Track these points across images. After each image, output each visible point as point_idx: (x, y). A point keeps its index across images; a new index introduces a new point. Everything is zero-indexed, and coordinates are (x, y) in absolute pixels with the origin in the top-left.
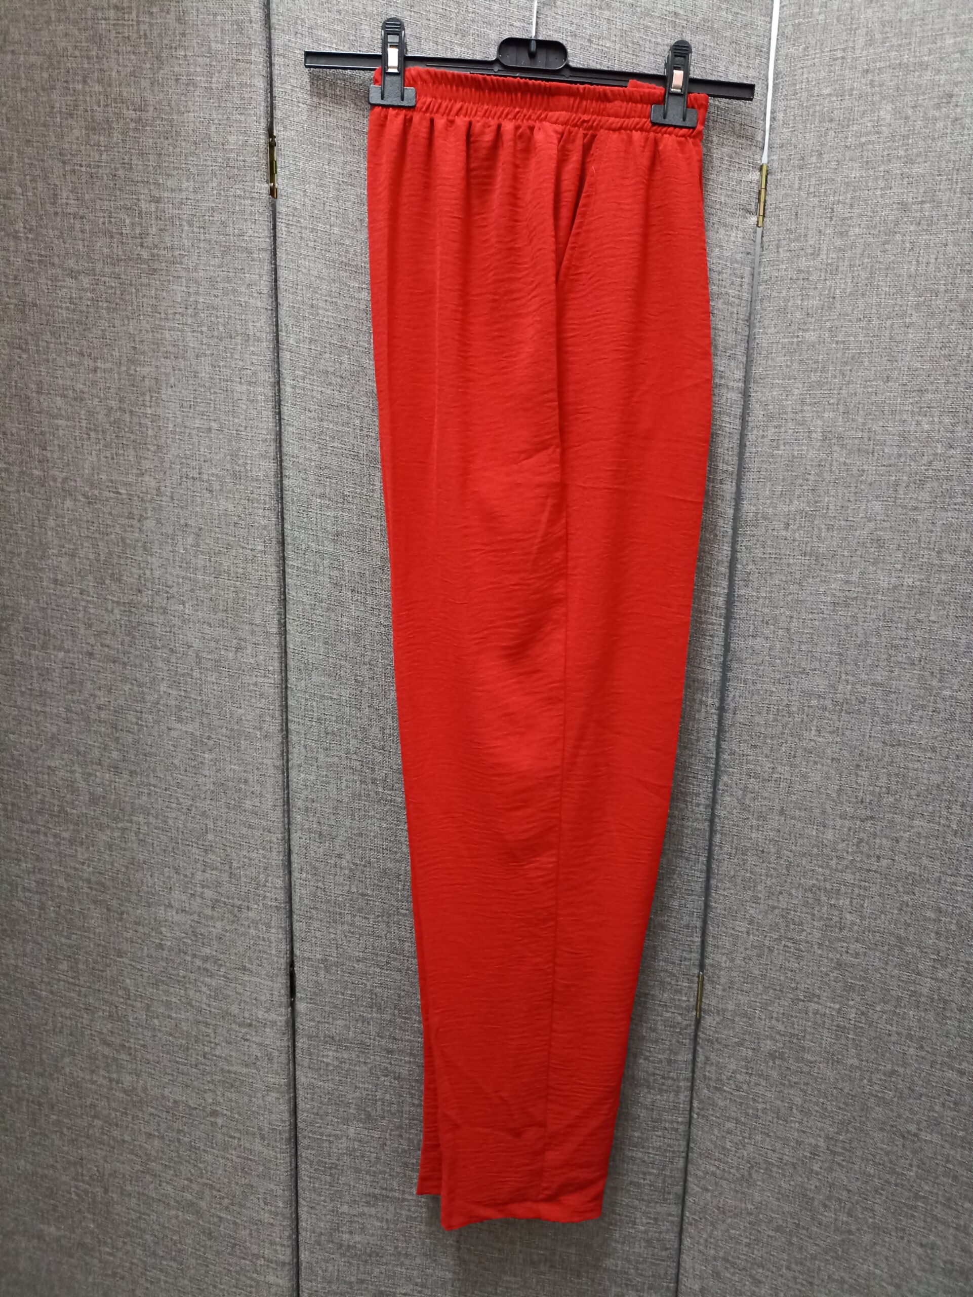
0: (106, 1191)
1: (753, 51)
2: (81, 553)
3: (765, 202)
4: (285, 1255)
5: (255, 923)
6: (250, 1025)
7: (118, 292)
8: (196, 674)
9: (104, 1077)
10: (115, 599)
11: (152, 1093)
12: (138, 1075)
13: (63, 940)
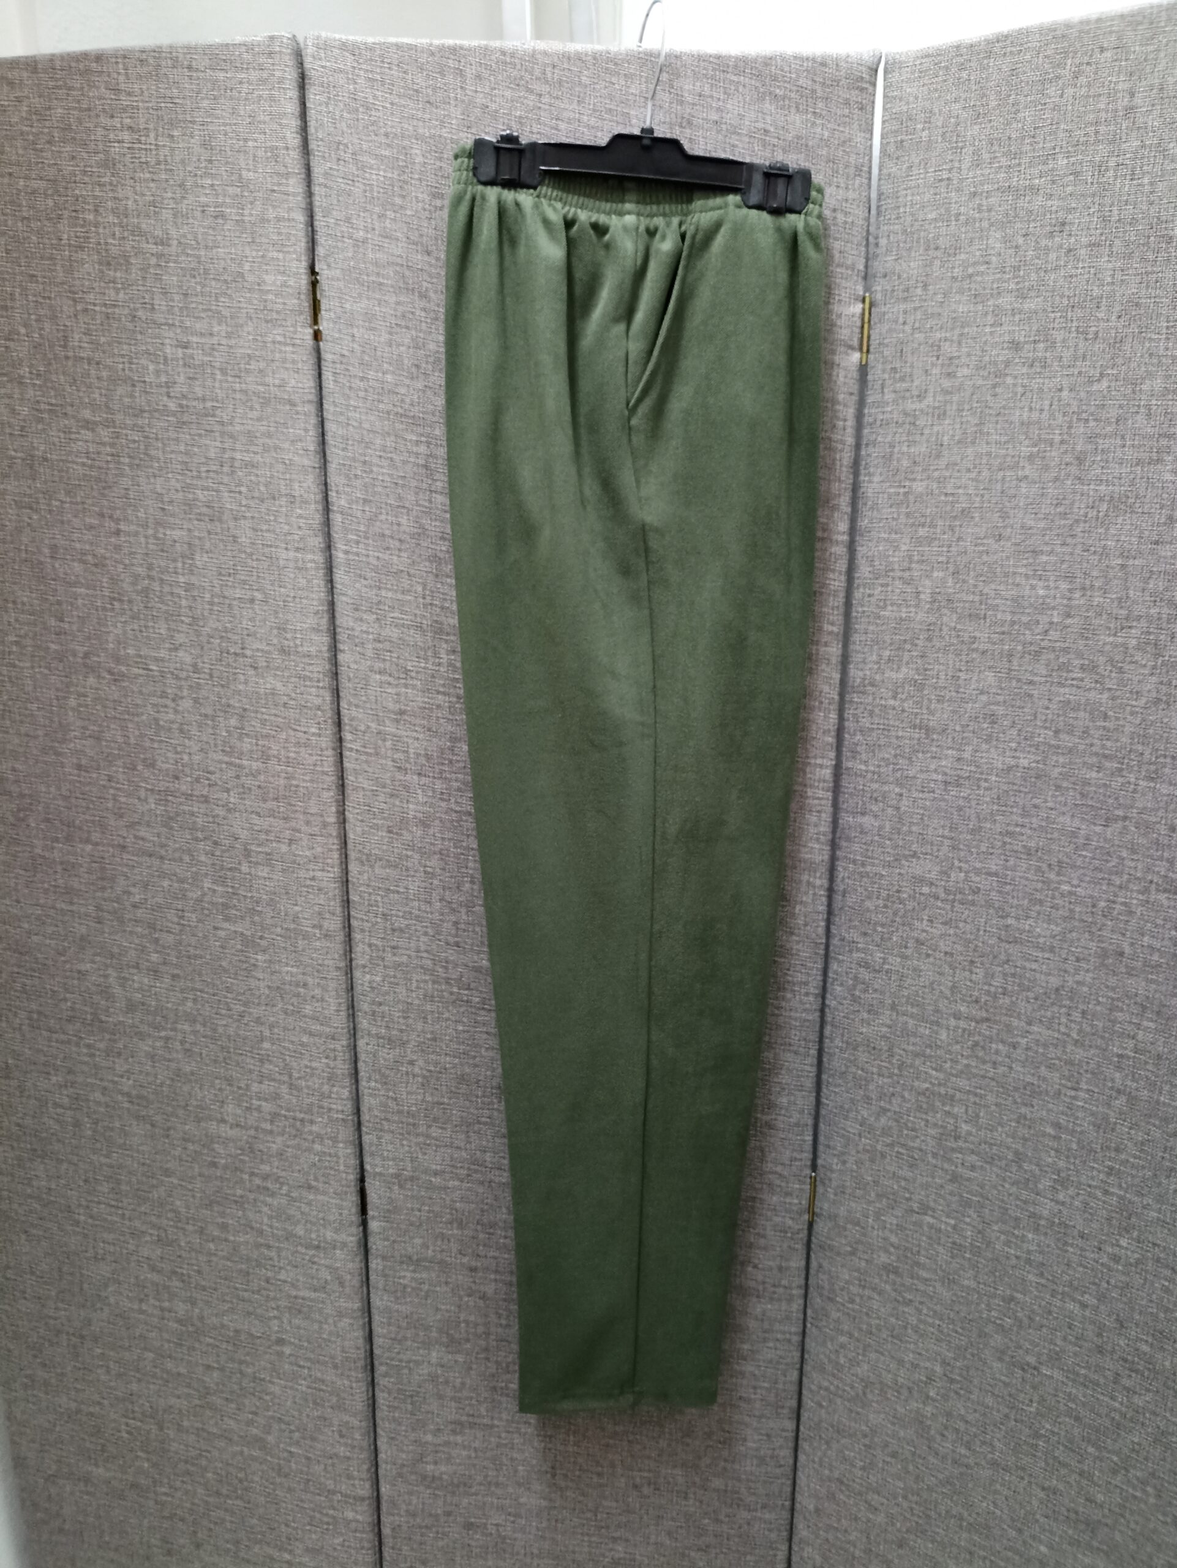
0: (161, 1429)
1: (852, 171)
2: (107, 735)
3: (869, 337)
4: (364, 1489)
5: (320, 1137)
6: (318, 1247)
7: (142, 447)
8: (245, 868)
9: (155, 1307)
10: (149, 787)
11: (209, 1322)
12: (194, 1303)
13: (103, 1160)
